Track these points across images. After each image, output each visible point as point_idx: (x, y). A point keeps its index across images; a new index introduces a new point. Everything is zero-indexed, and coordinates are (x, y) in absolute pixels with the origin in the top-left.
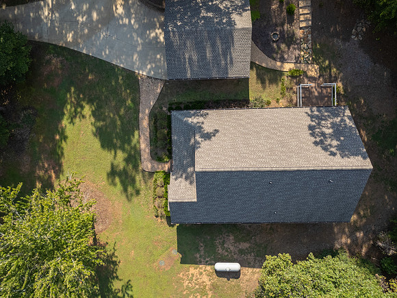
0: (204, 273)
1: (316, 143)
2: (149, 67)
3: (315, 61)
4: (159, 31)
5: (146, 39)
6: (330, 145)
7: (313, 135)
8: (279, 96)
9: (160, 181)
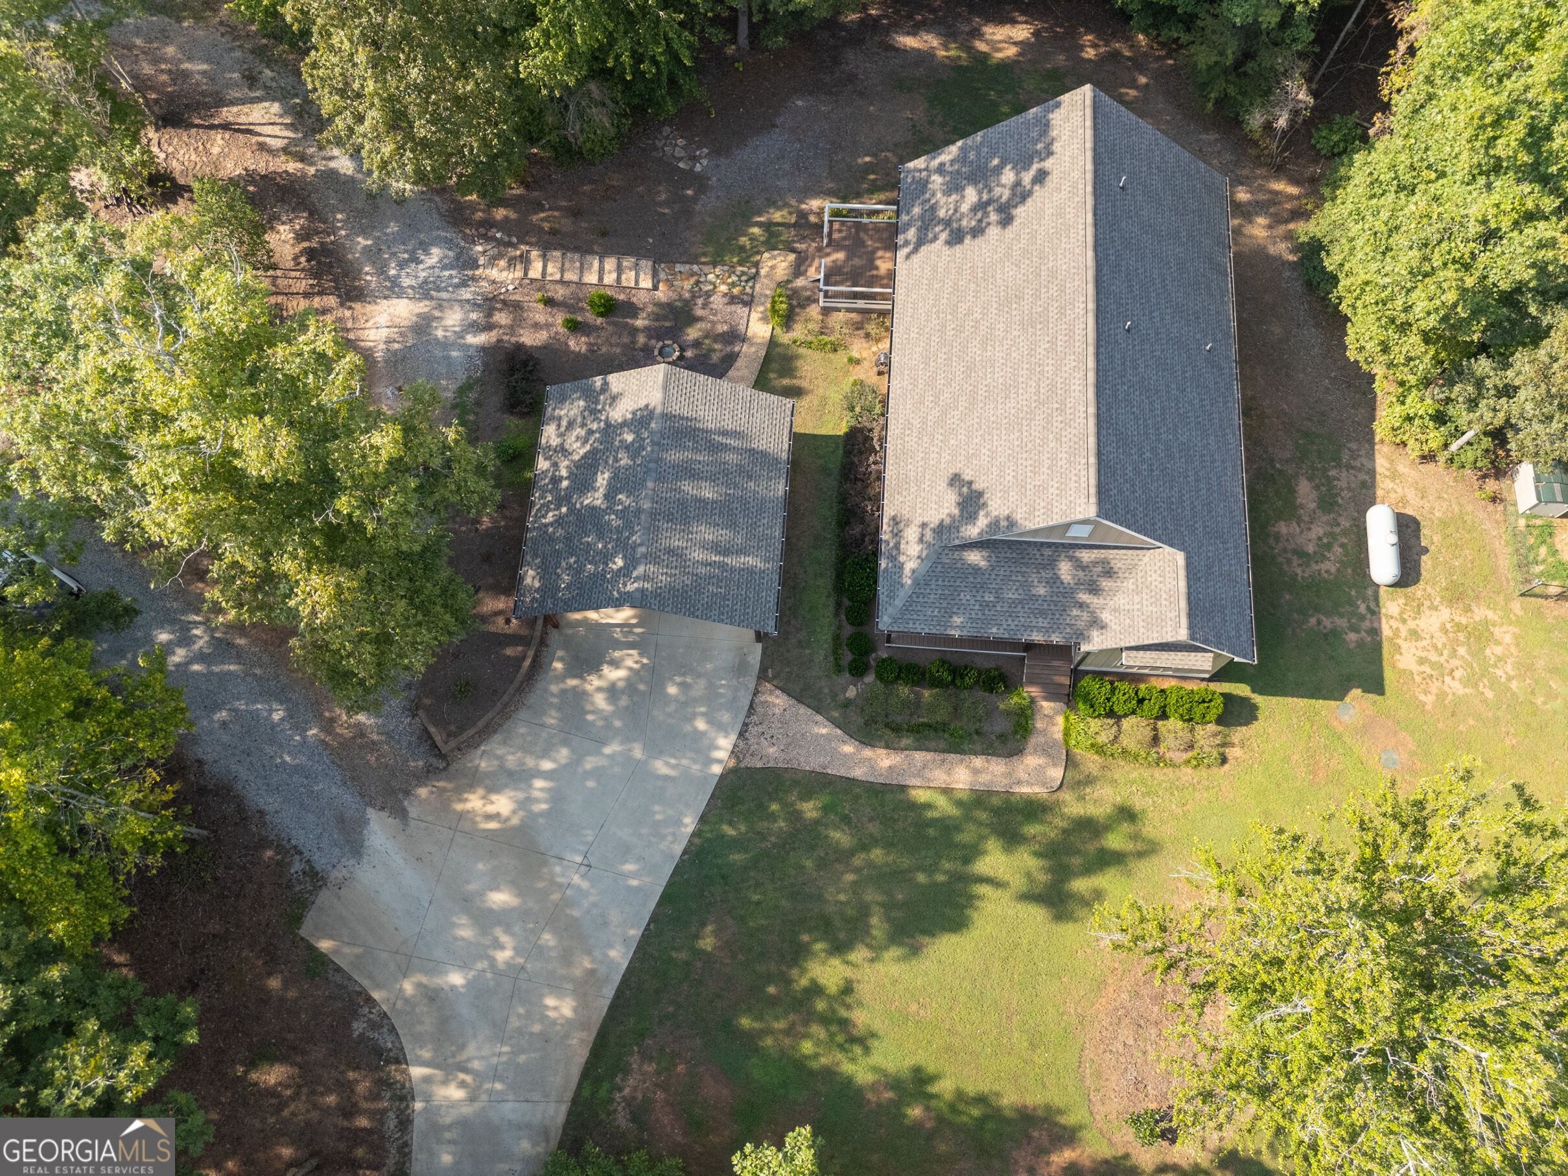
0: (1411, 624)
1: (1006, 220)
2: (701, 725)
3: (748, 257)
4: (594, 682)
5: (608, 726)
6: (1018, 183)
7: (977, 231)
8: (841, 358)
9: (1099, 729)
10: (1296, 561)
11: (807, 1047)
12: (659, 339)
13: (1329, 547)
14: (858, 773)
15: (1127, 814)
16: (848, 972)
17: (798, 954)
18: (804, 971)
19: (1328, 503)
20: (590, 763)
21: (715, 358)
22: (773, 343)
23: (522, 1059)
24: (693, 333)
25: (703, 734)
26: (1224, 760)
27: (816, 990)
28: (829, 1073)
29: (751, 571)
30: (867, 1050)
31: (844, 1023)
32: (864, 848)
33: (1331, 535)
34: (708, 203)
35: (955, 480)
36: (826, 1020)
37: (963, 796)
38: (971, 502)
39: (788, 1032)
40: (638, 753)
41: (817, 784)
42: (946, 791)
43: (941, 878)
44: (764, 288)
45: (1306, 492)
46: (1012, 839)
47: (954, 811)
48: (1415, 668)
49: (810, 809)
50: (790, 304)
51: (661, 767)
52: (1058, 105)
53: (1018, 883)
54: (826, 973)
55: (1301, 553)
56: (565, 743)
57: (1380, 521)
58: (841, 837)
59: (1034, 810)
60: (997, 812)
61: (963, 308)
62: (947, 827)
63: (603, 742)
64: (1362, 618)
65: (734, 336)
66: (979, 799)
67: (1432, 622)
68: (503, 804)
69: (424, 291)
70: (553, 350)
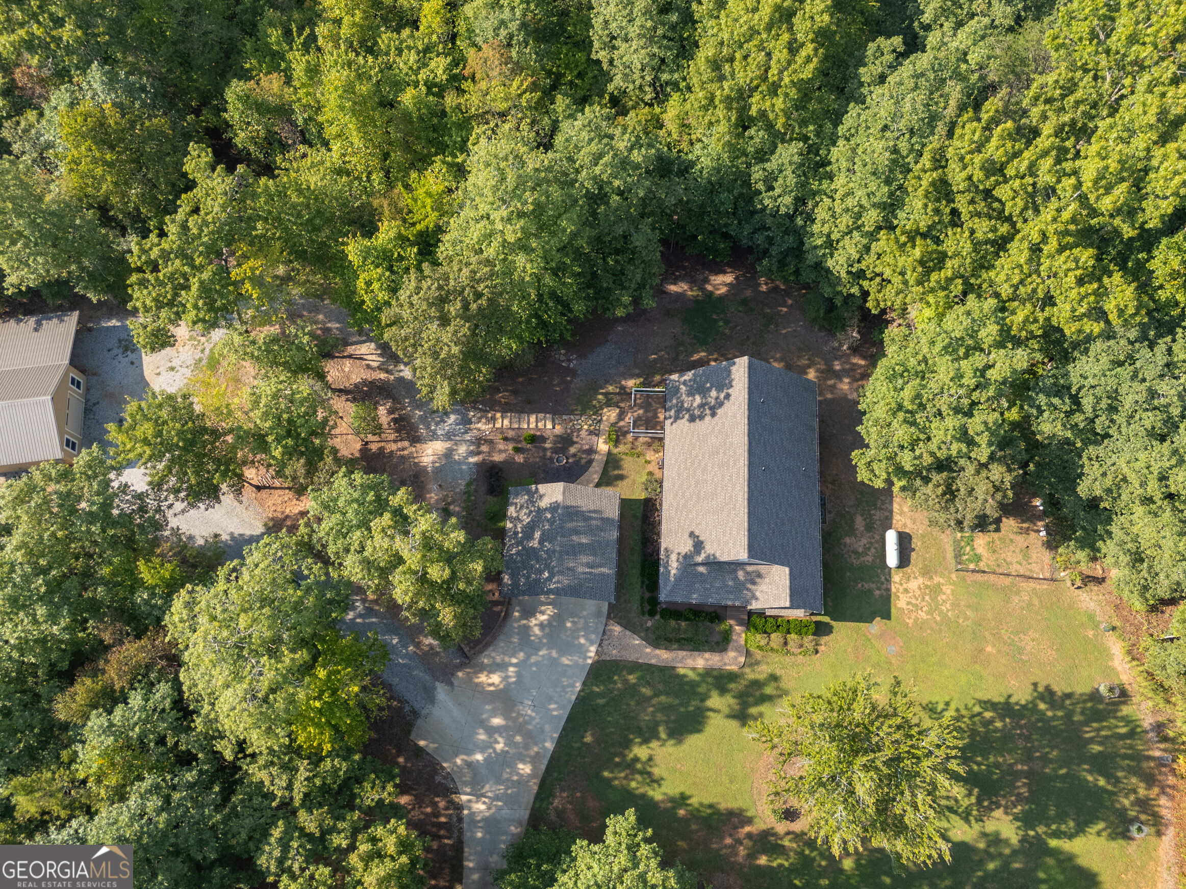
0: (905, 586)
1: (713, 415)
2: (582, 641)
3: (597, 411)
4: (533, 622)
5: (541, 642)
6: (717, 398)
7: (701, 417)
8: (641, 460)
9: (760, 639)
10: (853, 556)
11: (633, 784)
12: (556, 453)
13: (869, 549)
14: (653, 661)
15: (774, 678)
16: (650, 752)
17: (628, 744)
18: (631, 751)
19: (869, 528)
20: (533, 659)
21: (583, 462)
22: (609, 453)
23: (509, 791)
24: (572, 450)
25: (583, 645)
26: (817, 652)
27: (636, 759)
28: (644, 796)
29: (603, 575)
30: (660, 785)
31: (650, 774)
32: (656, 695)
33: (871, 543)
34: (577, 383)
35: (692, 534)
36: (641, 773)
37: (701, 671)
38: (699, 546)
39: (626, 778)
40: (554, 654)
41: (635, 667)
42: (694, 669)
43: (691, 708)
44: (605, 426)
45: (860, 523)
46: (723, 691)
47: (697, 678)
48: (905, 607)
49: (632, 679)
50: (617, 435)
51: (565, 661)
52: (734, 363)
53: (726, 711)
54: (641, 752)
55: (856, 552)
56: (522, 650)
57: (891, 538)
58: (646, 691)
59: (733, 677)
60: (716, 678)
61: (694, 453)
62: (693, 685)
63: (539, 649)
64: (882, 583)
65: (592, 451)
66: (708, 673)
67: (914, 585)
68: (495, 678)
69: (448, 436)
70: (508, 463)
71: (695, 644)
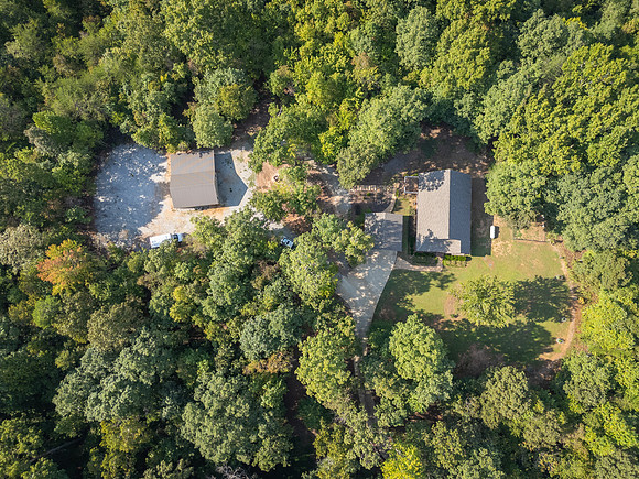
0: (496, 244)
1: (437, 189)
3: (392, 184)
5: (375, 263)
6: (438, 183)
7: (432, 190)
8: (408, 202)
9: (448, 262)
11: (406, 307)
12: (378, 199)
13: (484, 232)
14: (413, 269)
15: (452, 275)
16: (412, 297)
17: (404, 295)
18: (406, 297)
19: (485, 225)
20: (373, 269)
21: (388, 202)
23: (367, 309)
25: (389, 264)
26: (466, 266)
27: (407, 300)
29: (398, 243)
30: (415, 307)
31: (411, 304)
32: (414, 280)
33: (485, 230)
34: (385, 174)
35: (429, 230)
36: (409, 304)
37: (428, 273)
38: (431, 234)
40: (380, 267)
41: (407, 271)
42: (426, 272)
43: (425, 284)
44: (395, 190)
46: (435, 278)
47: (427, 275)
48: (496, 251)
49: (406, 275)
50: (399, 193)
51: (384, 269)
52: (445, 171)
53: (436, 285)
54: (409, 297)
55: (480, 233)
57: (492, 228)
58: (410, 279)
59: (439, 275)
60: (433, 275)
61: (429, 202)
62: (426, 277)
63: (375, 266)
65: (391, 199)
66: (431, 273)
68: (361, 275)
69: (341, 194)
70: (363, 203)
71: (427, 265)
